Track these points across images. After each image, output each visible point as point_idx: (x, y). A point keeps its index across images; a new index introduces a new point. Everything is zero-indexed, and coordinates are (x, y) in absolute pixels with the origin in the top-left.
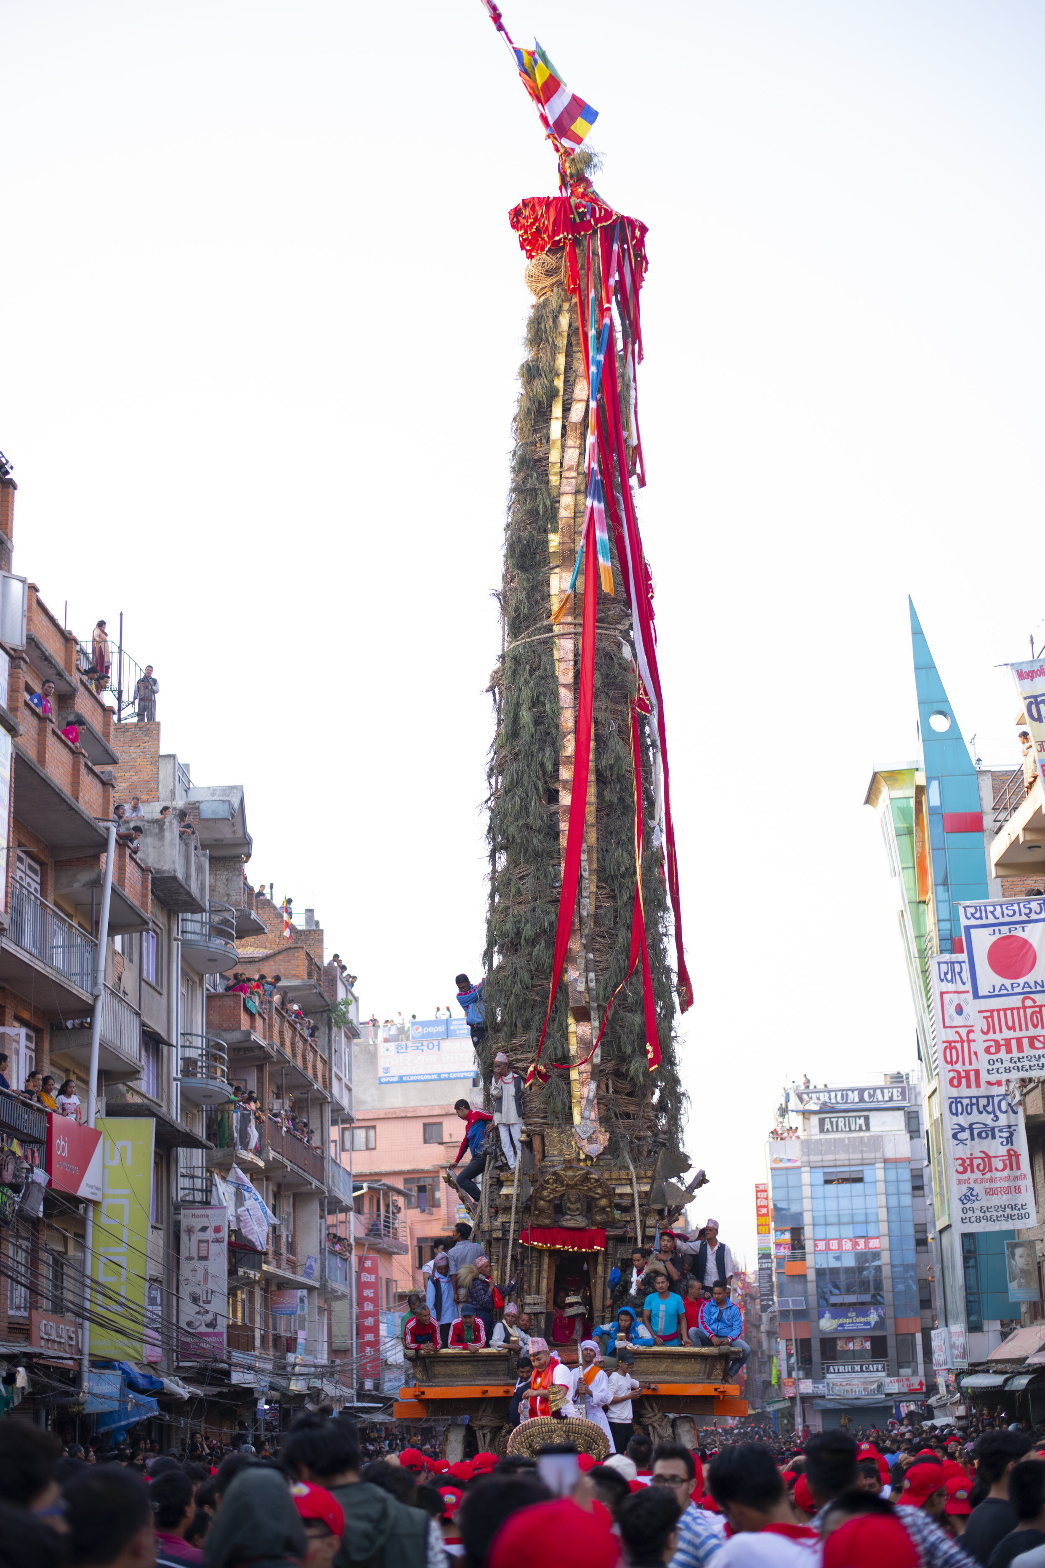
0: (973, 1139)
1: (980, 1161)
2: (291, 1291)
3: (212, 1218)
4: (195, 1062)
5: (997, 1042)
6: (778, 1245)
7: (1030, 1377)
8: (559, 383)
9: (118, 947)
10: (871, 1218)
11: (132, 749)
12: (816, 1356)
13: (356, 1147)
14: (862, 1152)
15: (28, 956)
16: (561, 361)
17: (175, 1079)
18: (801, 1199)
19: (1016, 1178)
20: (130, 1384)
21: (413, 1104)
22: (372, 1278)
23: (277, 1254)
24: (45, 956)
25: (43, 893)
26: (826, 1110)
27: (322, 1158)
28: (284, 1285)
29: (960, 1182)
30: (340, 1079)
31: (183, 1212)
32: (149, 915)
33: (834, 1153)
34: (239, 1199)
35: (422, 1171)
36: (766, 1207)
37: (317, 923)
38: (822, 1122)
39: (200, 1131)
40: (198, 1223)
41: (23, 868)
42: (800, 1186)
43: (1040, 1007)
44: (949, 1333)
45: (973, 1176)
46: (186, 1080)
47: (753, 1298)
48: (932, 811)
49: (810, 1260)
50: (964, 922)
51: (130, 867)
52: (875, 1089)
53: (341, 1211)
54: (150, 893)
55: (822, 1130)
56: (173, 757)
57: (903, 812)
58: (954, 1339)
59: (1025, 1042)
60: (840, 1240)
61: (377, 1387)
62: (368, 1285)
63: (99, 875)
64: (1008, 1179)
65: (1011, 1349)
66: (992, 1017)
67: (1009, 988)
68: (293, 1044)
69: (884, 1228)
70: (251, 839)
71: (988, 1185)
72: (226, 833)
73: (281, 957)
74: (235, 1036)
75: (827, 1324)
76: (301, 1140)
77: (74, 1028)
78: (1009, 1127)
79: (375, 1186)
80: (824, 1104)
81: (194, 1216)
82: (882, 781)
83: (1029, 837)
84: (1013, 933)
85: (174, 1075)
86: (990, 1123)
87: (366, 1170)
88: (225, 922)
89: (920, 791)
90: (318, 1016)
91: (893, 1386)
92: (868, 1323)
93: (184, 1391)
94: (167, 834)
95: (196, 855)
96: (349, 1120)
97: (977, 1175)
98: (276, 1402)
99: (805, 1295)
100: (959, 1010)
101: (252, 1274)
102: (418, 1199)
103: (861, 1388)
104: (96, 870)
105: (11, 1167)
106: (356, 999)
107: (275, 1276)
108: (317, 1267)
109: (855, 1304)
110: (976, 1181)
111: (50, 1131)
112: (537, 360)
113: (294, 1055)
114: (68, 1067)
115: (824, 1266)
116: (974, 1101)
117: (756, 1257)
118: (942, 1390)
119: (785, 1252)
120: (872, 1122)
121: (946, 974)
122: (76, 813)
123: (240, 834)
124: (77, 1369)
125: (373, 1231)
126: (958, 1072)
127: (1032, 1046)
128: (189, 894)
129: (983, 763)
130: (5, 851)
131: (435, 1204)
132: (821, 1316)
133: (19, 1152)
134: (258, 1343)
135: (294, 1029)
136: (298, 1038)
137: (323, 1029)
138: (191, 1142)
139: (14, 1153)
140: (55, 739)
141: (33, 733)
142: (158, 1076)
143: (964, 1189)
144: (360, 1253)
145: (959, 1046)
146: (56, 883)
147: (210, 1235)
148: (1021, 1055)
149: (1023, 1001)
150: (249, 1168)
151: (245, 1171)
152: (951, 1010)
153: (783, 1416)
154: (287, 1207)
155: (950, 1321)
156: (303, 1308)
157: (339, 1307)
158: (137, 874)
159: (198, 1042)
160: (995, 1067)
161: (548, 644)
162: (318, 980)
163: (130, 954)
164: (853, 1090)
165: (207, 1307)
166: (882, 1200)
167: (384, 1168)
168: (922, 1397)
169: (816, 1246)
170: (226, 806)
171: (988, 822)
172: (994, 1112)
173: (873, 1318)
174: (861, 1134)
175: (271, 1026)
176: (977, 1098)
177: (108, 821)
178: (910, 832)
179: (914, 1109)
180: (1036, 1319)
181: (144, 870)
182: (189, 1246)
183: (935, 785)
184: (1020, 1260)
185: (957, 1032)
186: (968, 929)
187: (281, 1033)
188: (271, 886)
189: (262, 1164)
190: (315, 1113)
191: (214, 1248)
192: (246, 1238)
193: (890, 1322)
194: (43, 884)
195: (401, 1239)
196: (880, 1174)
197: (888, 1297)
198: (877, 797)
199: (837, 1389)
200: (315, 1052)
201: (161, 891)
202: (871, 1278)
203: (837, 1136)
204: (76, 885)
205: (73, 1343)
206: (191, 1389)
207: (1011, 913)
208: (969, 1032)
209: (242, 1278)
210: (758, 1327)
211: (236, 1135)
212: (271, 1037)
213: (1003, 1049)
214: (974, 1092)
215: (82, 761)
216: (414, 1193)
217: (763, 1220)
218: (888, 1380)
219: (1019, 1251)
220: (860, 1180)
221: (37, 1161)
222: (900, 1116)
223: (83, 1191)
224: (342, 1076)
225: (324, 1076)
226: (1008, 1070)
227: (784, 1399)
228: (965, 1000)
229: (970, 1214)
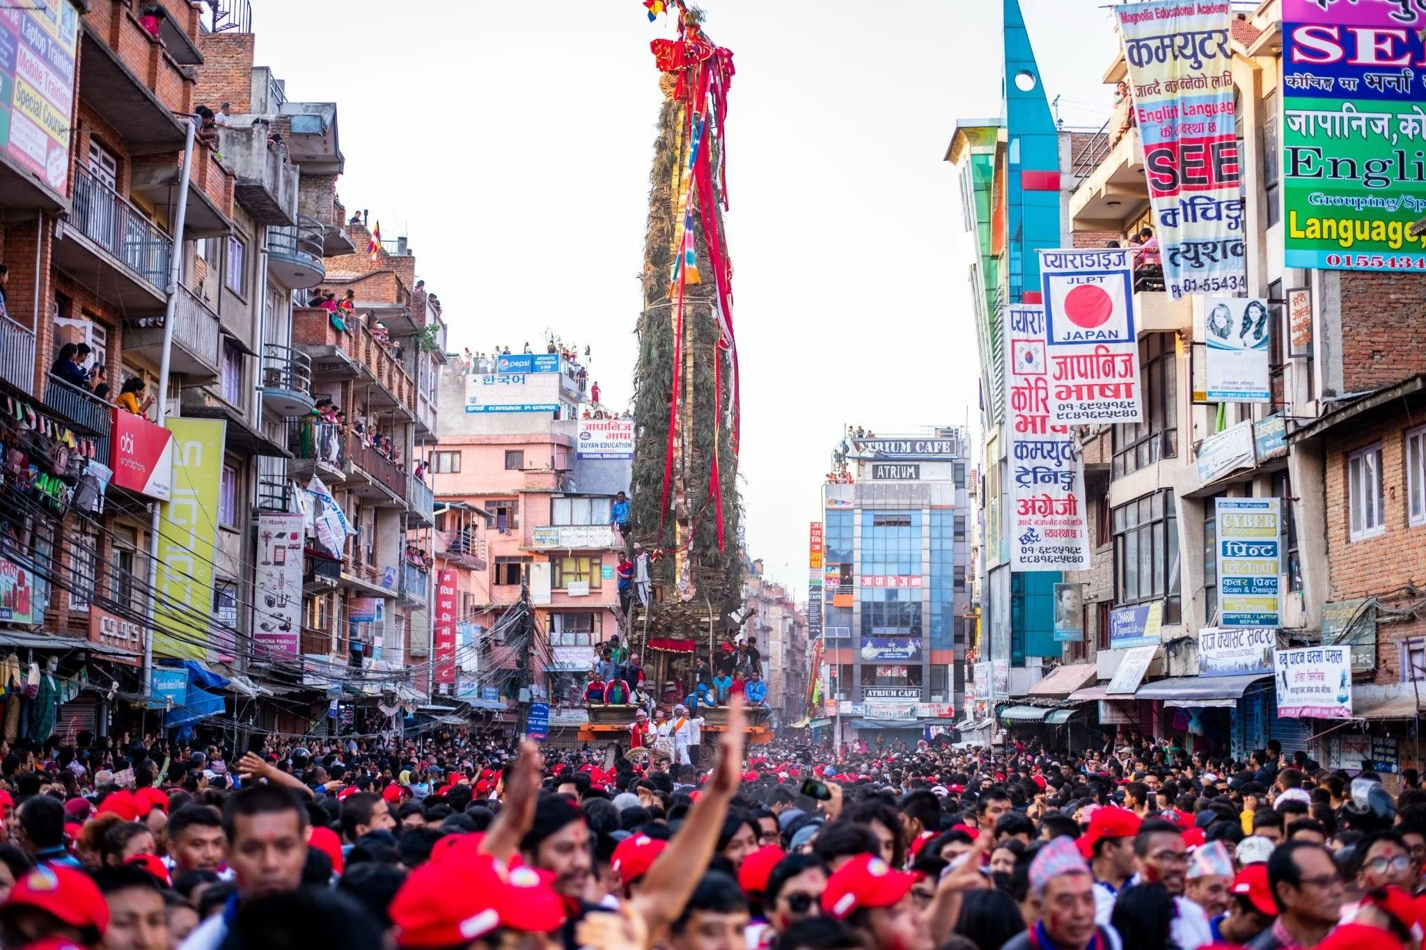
0: (1036, 482)
1: (1041, 504)
2: (369, 600)
3: (289, 525)
4: (278, 372)
5: (1068, 388)
6: (828, 579)
7: (1070, 712)
8: (678, 153)
9: (201, 252)
10: (915, 559)
11: (225, 60)
12: (857, 680)
13: (442, 469)
14: (911, 498)
15: (94, 246)
16: (679, 141)
17: (257, 389)
18: (851, 539)
19: (1074, 523)
20: (197, 680)
21: (497, 432)
22: (450, 591)
23: (357, 563)
24: (118, 253)
25: (119, 187)
26: (880, 458)
27: (405, 475)
28: (362, 593)
29: (1021, 523)
30: (425, 402)
31: (261, 518)
32: (232, 220)
33: (885, 498)
34: (318, 508)
35: (503, 495)
36: (820, 544)
37: (410, 252)
38: (875, 468)
39: (281, 441)
40: (275, 530)
41: (97, 160)
42: (852, 527)
43: (1113, 356)
44: (992, 666)
45: (1034, 518)
46: (269, 389)
47: (800, 626)
48: (1012, 168)
49: (857, 594)
50: (1043, 269)
51: (211, 170)
52: (926, 442)
53: (422, 526)
54: (233, 199)
55: (875, 477)
56: (266, 69)
57: (982, 169)
58: (996, 673)
59: (1096, 390)
60: (885, 577)
61: (451, 692)
62: (446, 598)
63: (177, 173)
64: (1066, 522)
65: (1053, 684)
66: (1065, 363)
67: (1084, 335)
68: (379, 364)
69: (926, 568)
70: (342, 158)
71: (1048, 527)
72: (317, 150)
73: (371, 280)
74: (320, 351)
75: (869, 652)
76: (384, 457)
77: (147, 325)
78: (1071, 473)
79: (457, 505)
80: (879, 452)
81: (271, 522)
82: (966, 139)
83: (1112, 191)
84: (1091, 283)
85: (257, 384)
86: (1054, 469)
87: (451, 492)
88: (315, 238)
89: (1002, 148)
90: (406, 339)
91: (925, 710)
92: (906, 654)
93: (251, 690)
94: (255, 144)
95: (285, 168)
96: (432, 441)
97: (1039, 516)
98: (350, 703)
99: (851, 625)
100: (1029, 358)
101: (329, 581)
102: (498, 521)
103: (896, 711)
104: (174, 168)
105: (64, 458)
106: (445, 327)
107: (353, 585)
108: (395, 578)
109: (894, 636)
110: (1036, 523)
111: (114, 427)
112: (665, 138)
113: (380, 375)
114: (142, 366)
115: (870, 600)
116: (1039, 446)
117: (807, 589)
118: (970, 717)
119: (835, 585)
120: (922, 471)
121: (1018, 322)
122: (153, 105)
123: (331, 152)
124: (140, 665)
125: (454, 548)
126: (1025, 418)
127: (1102, 393)
128: (276, 205)
129: (1064, 124)
130: (68, 133)
131: (514, 526)
132: (863, 645)
133: (72, 444)
134: (334, 647)
135: (381, 350)
136: (384, 358)
137: (409, 354)
138: (272, 451)
139: (67, 444)
140: (130, 25)
141: (106, 15)
142: (240, 385)
143: (1024, 530)
144: (440, 568)
145: (1027, 392)
146: (132, 179)
147: (286, 541)
148: (1091, 402)
149: (1097, 349)
150: (329, 479)
151: (326, 483)
152: (1021, 357)
153: (824, 733)
154: (367, 520)
155: (993, 656)
156: (379, 616)
157: (418, 617)
158: (220, 178)
159: (283, 353)
160: (1065, 412)
161: (668, 309)
162: (408, 305)
163: (214, 260)
164: (906, 442)
165: (281, 610)
166: (926, 543)
167: (467, 491)
168: (950, 722)
169: (863, 581)
170: (318, 122)
171: (1066, 181)
172: (1058, 457)
173: (911, 649)
174: (911, 482)
175: (357, 344)
176: (1042, 443)
177: (187, 116)
178: (988, 189)
179: (962, 461)
180: (1076, 657)
181: (228, 174)
182: (266, 551)
183: (1016, 143)
184: (1067, 602)
185: (1026, 379)
186: (1047, 276)
187: (368, 352)
188: (366, 212)
189: (343, 476)
190: (399, 432)
191: (290, 554)
192: (323, 547)
193: (926, 654)
194: (118, 178)
195: (480, 557)
196: (926, 519)
197: (926, 631)
198: (958, 154)
199: (873, 712)
200: (401, 374)
201: (248, 200)
202: (912, 613)
203: (889, 482)
204: (153, 182)
205: (137, 640)
206: (261, 688)
207: (1090, 263)
208: (1037, 380)
209: (319, 584)
210: (803, 652)
211: (317, 447)
212: (357, 355)
213: (1074, 395)
214: (1039, 437)
215: (160, 52)
216: (495, 515)
217: (815, 555)
218: (921, 705)
219: (1066, 593)
220: (908, 523)
221: (92, 454)
222: (947, 467)
223: (149, 490)
224: (428, 399)
225: (409, 397)
226: (1077, 416)
227: (826, 718)
228: (1036, 349)
229: (1029, 554)
